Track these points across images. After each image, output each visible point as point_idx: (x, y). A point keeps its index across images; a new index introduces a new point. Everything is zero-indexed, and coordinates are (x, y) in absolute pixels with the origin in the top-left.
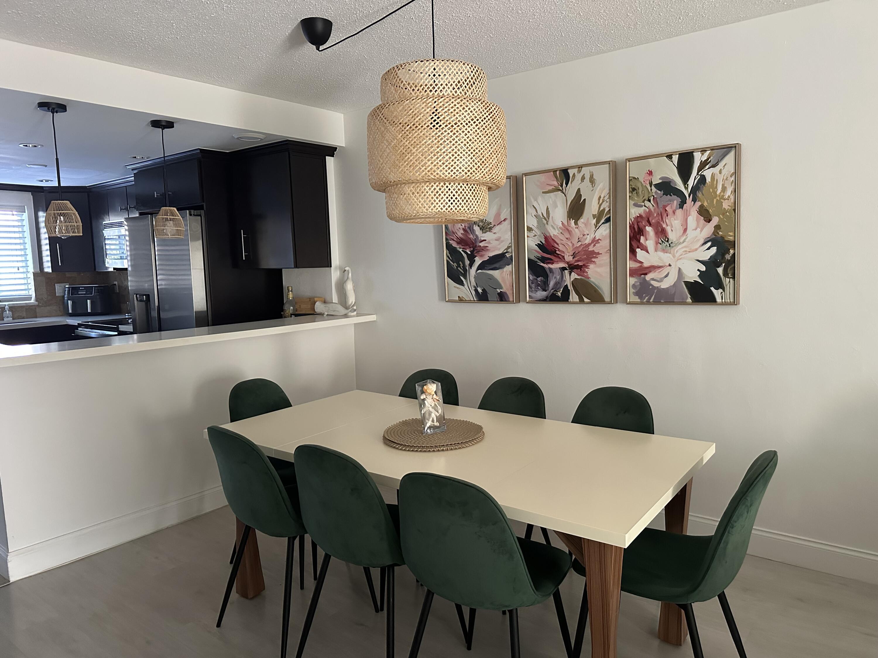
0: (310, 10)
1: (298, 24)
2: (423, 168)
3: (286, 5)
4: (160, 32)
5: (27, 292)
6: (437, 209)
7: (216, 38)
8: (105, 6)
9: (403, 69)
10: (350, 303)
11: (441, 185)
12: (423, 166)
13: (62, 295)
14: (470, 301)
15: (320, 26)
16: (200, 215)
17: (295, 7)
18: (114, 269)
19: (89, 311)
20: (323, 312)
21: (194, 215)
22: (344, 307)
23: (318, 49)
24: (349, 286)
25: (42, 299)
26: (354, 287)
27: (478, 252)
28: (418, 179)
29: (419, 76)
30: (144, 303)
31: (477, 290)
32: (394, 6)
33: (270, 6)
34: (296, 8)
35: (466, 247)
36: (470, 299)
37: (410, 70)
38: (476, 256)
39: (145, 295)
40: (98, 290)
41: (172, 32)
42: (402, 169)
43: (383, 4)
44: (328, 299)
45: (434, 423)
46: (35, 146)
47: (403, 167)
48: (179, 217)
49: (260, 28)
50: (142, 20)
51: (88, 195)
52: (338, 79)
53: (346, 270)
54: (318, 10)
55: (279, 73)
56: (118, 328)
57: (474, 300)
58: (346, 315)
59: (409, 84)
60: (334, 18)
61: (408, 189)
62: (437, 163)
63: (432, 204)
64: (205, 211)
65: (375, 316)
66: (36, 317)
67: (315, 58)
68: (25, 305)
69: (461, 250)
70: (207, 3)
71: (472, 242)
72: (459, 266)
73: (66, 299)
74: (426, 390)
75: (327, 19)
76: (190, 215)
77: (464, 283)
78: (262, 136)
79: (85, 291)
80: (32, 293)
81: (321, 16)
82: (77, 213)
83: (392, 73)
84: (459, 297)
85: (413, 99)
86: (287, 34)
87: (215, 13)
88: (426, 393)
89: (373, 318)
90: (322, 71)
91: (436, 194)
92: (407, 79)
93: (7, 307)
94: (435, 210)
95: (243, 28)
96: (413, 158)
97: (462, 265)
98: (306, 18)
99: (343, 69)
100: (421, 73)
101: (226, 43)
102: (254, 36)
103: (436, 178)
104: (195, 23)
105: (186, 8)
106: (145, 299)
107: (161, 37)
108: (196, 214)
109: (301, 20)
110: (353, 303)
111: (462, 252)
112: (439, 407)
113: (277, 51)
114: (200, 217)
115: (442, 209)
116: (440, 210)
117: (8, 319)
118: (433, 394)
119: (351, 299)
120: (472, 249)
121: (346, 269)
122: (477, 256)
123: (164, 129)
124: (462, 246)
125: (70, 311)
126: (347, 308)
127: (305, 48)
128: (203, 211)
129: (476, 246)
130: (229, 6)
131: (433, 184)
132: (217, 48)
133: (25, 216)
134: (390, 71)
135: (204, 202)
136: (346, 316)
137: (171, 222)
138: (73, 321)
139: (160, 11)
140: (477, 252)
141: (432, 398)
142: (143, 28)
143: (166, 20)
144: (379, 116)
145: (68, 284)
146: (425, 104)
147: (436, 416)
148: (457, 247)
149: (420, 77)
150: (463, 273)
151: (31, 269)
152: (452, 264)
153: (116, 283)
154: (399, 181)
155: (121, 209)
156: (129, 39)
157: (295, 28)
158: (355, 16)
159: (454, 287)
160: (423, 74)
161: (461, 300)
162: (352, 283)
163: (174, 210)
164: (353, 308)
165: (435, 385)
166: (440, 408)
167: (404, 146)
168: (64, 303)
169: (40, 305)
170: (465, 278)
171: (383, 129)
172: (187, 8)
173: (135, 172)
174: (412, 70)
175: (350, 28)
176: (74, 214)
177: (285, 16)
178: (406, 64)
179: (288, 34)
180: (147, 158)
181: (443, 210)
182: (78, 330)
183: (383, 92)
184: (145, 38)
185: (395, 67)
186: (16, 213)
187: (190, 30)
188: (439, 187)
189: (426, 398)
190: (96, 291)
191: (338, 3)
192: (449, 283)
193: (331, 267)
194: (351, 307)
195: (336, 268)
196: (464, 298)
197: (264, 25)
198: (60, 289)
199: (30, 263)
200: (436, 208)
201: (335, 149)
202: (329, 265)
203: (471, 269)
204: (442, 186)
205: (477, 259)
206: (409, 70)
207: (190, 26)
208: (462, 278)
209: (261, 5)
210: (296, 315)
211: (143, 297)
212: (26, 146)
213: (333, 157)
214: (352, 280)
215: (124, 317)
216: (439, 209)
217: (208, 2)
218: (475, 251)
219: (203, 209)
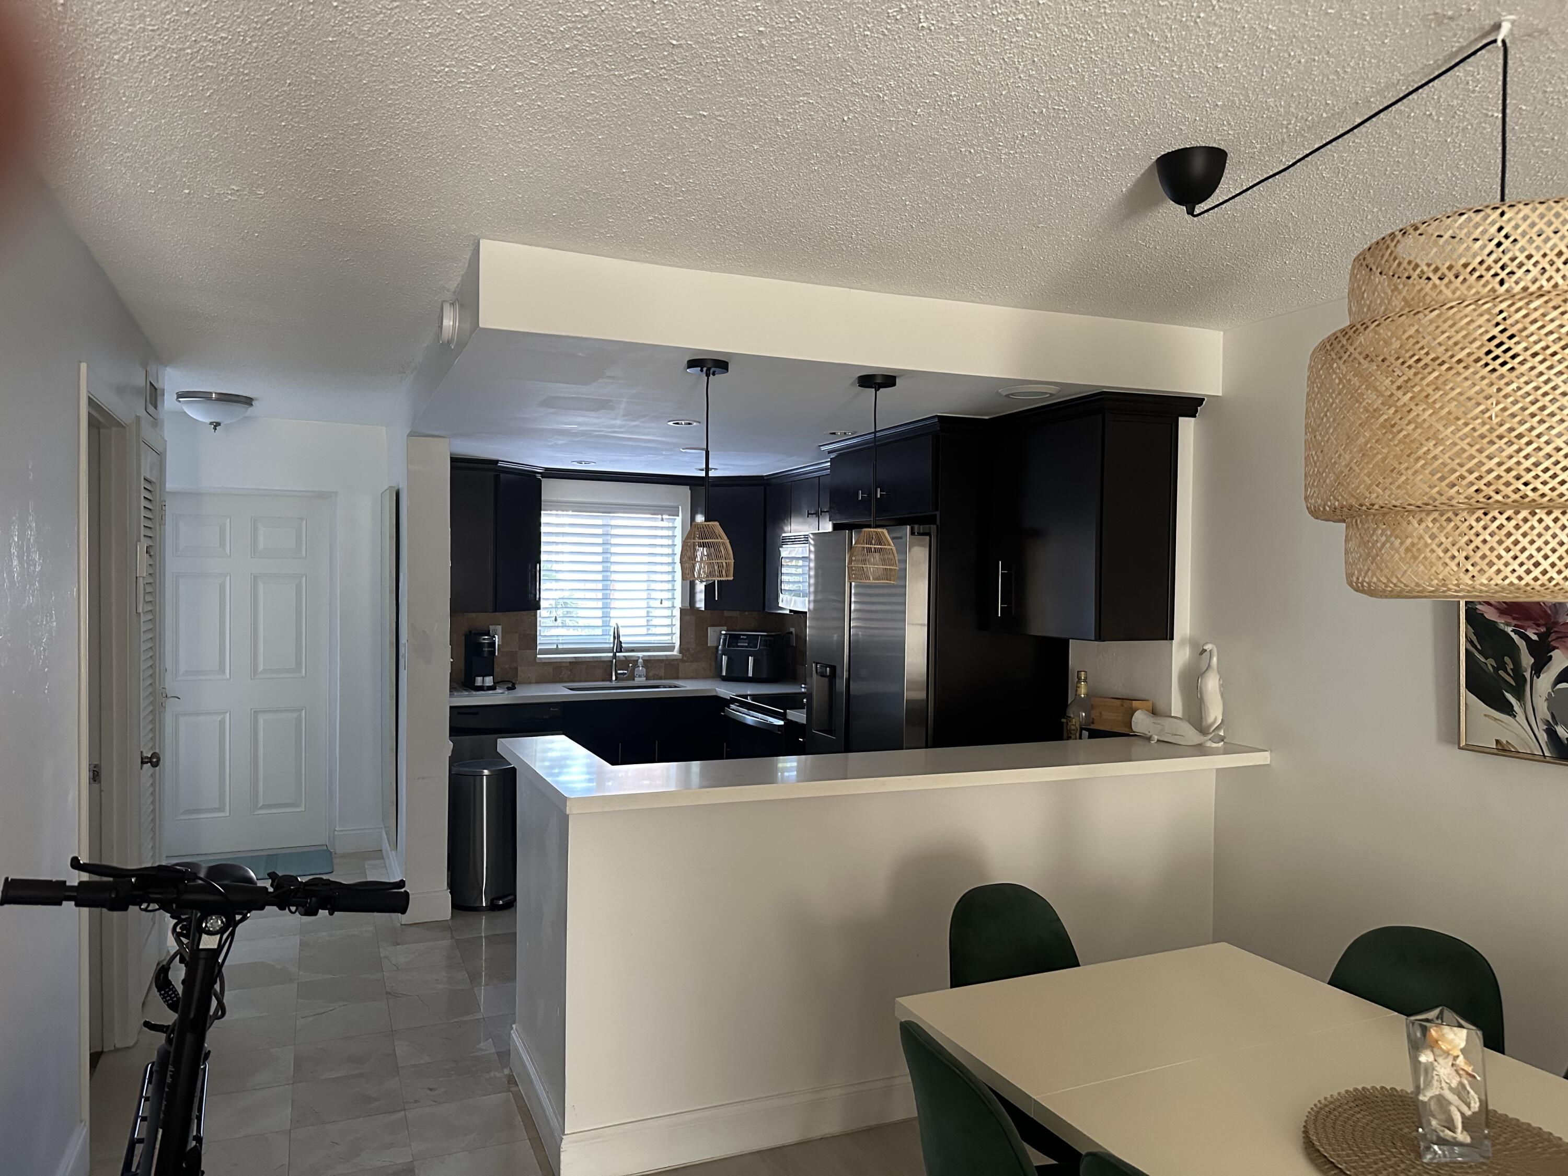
0: (1180, 134)
1: (1151, 168)
2: (1472, 478)
3: (1129, 132)
4: (882, 220)
5: (670, 638)
6: (1506, 577)
7: (982, 218)
8: (793, 186)
9: (1421, 234)
10: (1210, 719)
11: (1521, 516)
12: (1471, 472)
13: (715, 644)
14: (1530, 757)
15: (1198, 165)
16: (929, 534)
17: (1149, 133)
18: (791, 611)
19: (750, 674)
20: (1150, 734)
21: (919, 534)
22: (1197, 730)
23: (1191, 212)
24: (1212, 684)
25: (688, 649)
26: (1221, 686)
27: (1561, 637)
28: (1454, 502)
29: (1468, 248)
30: (827, 679)
31: (1556, 732)
32: (1389, 93)
33: (1095, 139)
34: (1151, 134)
35: (1525, 624)
36: (1531, 751)
37: (1441, 236)
38: (1554, 648)
39: (830, 666)
40: (766, 641)
41: (904, 217)
42: (1407, 479)
43: (1359, 92)
44: (1161, 706)
45: (1454, 1132)
46: (689, 424)
47: (1410, 472)
48: (889, 545)
49: (1069, 186)
50: (853, 203)
51: (765, 489)
52: (1223, 265)
53: (1206, 650)
54: (1200, 130)
55: (1098, 268)
56: (785, 713)
57: (1544, 755)
58: (1200, 745)
59: (1436, 270)
60: (1233, 142)
61: (1416, 528)
62: (1518, 463)
63: (1491, 564)
64: (937, 526)
65: (1267, 754)
66: (677, 678)
67: (1178, 231)
68: (665, 658)
69: (1509, 630)
70: (970, 152)
71: (1545, 612)
72: (1502, 666)
73: (720, 652)
74: (1437, 1041)
75: (1217, 146)
76: (912, 533)
77: (1515, 709)
78: (1053, 389)
79: (747, 641)
80: (677, 640)
81: (1204, 142)
82: (728, 541)
83: (1388, 247)
84: (1497, 741)
85: (1452, 307)
86: (1124, 190)
87: (985, 169)
88: (1435, 1050)
89: (1262, 758)
90: (1189, 254)
91: (1504, 538)
92: (1432, 258)
93: (640, 660)
94: (1498, 580)
95: (1036, 190)
96: (1442, 451)
97: (1510, 666)
98: (1169, 153)
99: (1237, 246)
100: (1476, 240)
101: (999, 224)
102: (1057, 203)
103: (1509, 501)
104: (946, 195)
105: (931, 168)
106: (828, 674)
107: (883, 229)
108: (922, 531)
109: (1159, 159)
110: (1219, 721)
111: (1512, 634)
112: (1472, 1092)
113: (1100, 227)
114: (928, 538)
115: (1520, 578)
116: (1516, 581)
117: (640, 679)
118: (1455, 1054)
119: (1215, 713)
120: (1543, 630)
121: (1206, 647)
122: (1557, 648)
123: (879, 390)
124: (1514, 619)
125: (724, 674)
126: (1202, 729)
127: (1159, 212)
128: (935, 526)
129: (1556, 623)
130: (1012, 152)
131: (1496, 513)
132: (983, 235)
133: (679, 520)
134: (1381, 244)
135: (937, 510)
136: (1200, 750)
137: (877, 555)
138: (725, 691)
139: (884, 182)
140: (1557, 638)
141: (1453, 1065)
142: (853, 216)
143: (893, 196)
144: (1348, 353)
145: (725, 628)
146: (1486, 317)
147: (1462, 1114)
148: (1498, 621)
149: (1472, 251)
150: (1514, 684)
151: (678, 604)
152: (1483, 660)
153: (793, 630)
154: (1394, 506)
155: (809, 514)
156: (830, 238)
157: (1142, 175)
158: (1284, 130)
159: (1485, 715)
160: (1479, 243)
161: (1502, 749)
162: (1218, 677)
163: (883, 532)
164: (1216, 732)
165: (1465, 1031)
166: (1476, 1096)
167: (1416, 422)
168: (716, 657)
169: (685, 658)
170: (1520, 697)
171: (1356, 381)
172: (933, 168)
173: (833, 456)
174: (1447, 236)
175: (1267, 158)
176: (724, 544)
177: (1124, 154)
178: (1431, 222)
179: (1127, 191)
180: (852, 434)
181: (1523, 582)
182: (729, 707)
183: (1355, 294)
184: (857, 234)
185: (1397, 233)
186: (667, 517)
187: (936, 209)
188: (1513, 523)
189: (1436, 1064)
190: (762, 643)
191: (1248, 108)
192: (1468, 702)
193: (1172, 638)
194: (1213, 731)
195: (1182, 643)
196: (1514, 747)
197: (1078, 179)
198: (716, 635)
199: (678, 594)
200: (1502, 576)
201: (1199, 401)
202: (1168, 635)
203: (1538, 677)
204: (1525, 520)
205: (1556, 654)
206: (1438, 236)
207: (936, 202)
208: (1509, 696)
209: (1077, 139)
210: (1095, 734)
211: (826, 670)
212: (678, 424)
213: (1195, 416)
214: (1219, 672)
215: (798, 691)
216: (1513, 579)
217: (972, 151)
218: (1553, 636)
219: (934, 522)
